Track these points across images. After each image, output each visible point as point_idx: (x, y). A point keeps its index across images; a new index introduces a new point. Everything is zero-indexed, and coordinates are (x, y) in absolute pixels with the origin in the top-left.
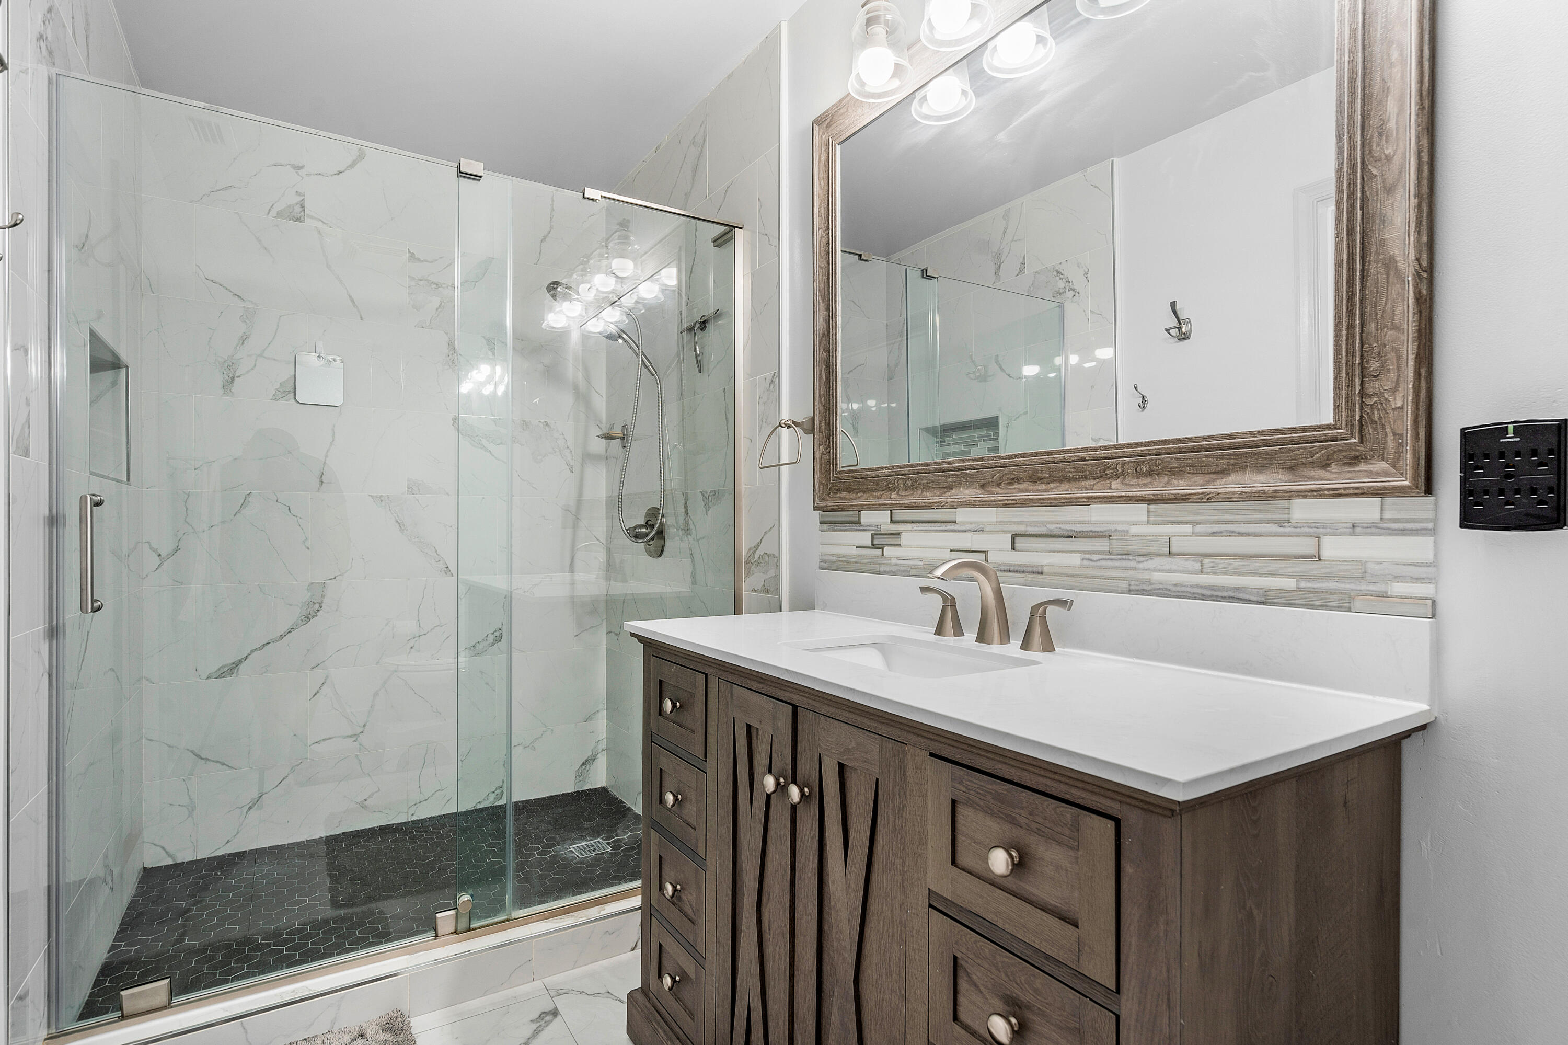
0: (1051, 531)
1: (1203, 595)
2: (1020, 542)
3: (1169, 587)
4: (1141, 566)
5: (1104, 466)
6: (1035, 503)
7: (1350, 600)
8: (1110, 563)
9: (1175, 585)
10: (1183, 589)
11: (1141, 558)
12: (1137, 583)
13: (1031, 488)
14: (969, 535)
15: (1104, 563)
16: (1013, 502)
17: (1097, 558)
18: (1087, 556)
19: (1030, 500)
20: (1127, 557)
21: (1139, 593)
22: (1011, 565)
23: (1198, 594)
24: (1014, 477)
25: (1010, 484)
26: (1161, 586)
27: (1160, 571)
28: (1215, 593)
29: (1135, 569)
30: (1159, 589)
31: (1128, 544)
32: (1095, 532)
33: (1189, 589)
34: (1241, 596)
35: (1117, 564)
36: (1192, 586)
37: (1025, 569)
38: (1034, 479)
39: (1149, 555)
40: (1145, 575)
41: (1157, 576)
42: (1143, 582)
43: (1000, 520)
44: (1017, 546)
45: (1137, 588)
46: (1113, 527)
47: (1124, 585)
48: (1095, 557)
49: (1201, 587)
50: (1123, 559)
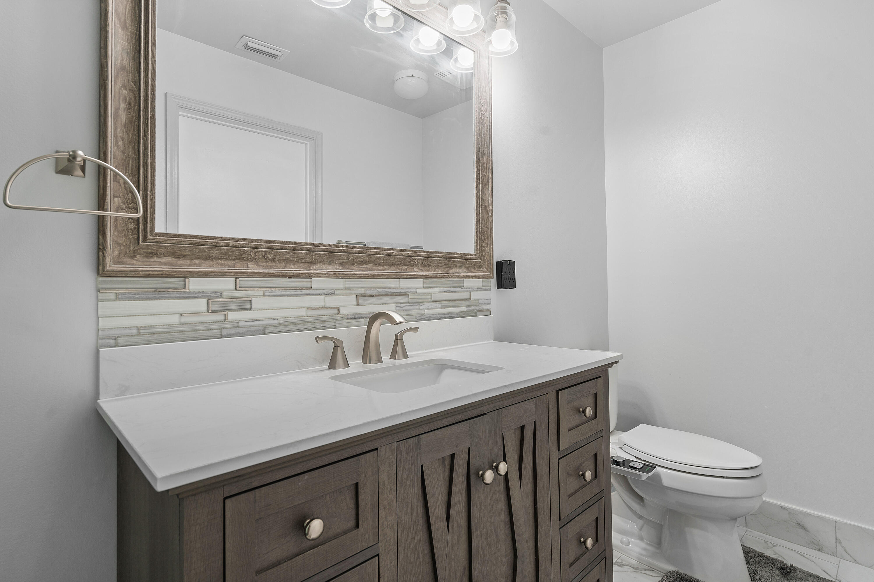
0: (380, 292)
1: (442, 317)
2: (362, 301)
3: (431, 316)
4: (421, 307)
5: (410, 260)
6: (379, 277)
7: (476, 313)
8: (408, 308)
9: (433, 315)
10: (436, 316)
11: (421, 304)
12: (420, 316)
13: (374, 268)
14: (322, 297)
15: (406, 308)
16: (367, 276)
17: (403, 306)
18: (398, 305)
19: (377, 275)
20: (415, 304)
21: (420, 320)
22: (355, 315)
23: (440, 317)
24: (363, 260)
25: (360, 264)
26: (428, 316)
27: (428, 309)
28: (445, 316)
29: (419, 309)
30: (427, 317)
31: (418, 298)
32: (402, 292)
33: (437, 316)
34: (452, 316)
35: (411, 308)
36: (438, 314)
37: (365, 316)
38: (376, 263)
39: (424, 302)
40: (422, 312)
41: (427, 312)
42: (421, 315)
43: (347, 286)
44: (360, 302)
45: (420, 318)
46: (410, 290)
47: (414, 317)
48: (402, 305)
49: (441, 314)
50: (414, 305)
